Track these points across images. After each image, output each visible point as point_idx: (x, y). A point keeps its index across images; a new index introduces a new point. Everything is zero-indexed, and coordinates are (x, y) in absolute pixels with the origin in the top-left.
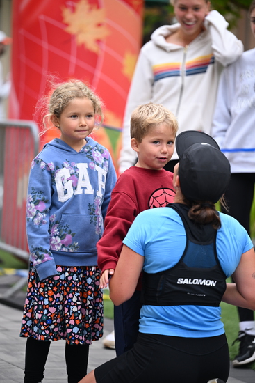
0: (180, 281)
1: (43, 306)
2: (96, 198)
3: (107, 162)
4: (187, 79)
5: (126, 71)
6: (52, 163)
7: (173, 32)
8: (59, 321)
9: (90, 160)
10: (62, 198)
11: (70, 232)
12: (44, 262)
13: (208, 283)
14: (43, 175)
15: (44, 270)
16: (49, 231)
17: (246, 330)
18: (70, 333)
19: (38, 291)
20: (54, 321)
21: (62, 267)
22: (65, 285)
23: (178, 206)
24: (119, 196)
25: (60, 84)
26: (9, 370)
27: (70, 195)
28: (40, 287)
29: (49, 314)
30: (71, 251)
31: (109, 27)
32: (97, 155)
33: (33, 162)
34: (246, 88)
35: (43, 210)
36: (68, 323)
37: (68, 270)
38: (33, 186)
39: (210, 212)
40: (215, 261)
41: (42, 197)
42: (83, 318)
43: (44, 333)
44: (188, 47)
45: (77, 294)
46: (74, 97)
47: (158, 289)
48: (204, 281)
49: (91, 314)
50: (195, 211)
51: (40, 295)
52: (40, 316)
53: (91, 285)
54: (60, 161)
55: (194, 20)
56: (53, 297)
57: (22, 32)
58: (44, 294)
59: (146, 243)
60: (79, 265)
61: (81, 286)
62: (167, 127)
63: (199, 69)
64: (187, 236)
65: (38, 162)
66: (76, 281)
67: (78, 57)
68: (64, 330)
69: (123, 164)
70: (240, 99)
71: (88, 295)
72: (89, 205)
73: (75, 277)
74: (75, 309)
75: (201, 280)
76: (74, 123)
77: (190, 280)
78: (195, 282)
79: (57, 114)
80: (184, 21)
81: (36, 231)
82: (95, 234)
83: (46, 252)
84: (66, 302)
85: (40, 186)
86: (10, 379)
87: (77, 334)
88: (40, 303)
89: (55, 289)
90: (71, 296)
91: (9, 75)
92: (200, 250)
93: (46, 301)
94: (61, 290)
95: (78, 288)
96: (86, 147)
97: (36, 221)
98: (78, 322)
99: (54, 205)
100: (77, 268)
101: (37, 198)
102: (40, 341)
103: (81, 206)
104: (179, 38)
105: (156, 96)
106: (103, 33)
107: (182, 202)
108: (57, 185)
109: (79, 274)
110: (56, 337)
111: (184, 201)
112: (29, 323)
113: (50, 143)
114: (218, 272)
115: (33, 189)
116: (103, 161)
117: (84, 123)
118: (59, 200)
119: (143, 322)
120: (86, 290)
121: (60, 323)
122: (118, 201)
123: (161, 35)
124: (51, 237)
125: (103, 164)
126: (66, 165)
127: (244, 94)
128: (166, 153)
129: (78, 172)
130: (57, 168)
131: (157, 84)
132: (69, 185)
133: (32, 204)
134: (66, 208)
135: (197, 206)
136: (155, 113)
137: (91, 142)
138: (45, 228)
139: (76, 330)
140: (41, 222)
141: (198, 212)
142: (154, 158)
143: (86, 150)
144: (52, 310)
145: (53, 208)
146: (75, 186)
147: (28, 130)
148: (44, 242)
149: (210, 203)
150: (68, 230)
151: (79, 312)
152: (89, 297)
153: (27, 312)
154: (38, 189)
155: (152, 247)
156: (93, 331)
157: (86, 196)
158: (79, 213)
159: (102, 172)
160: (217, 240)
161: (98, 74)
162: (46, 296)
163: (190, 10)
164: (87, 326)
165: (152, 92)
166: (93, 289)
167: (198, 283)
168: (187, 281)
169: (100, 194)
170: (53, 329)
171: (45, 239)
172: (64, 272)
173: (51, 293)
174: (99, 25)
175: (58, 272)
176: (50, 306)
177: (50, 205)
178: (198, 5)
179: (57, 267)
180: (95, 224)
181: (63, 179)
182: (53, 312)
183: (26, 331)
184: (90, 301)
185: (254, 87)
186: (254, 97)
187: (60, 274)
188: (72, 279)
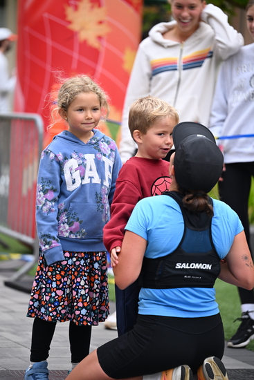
0: (178, 266)
1: (50, 289)
2: (103, 187)
3: (114, 153)
4: (184, 73)
5: (126, 66)
6: (60, 153)
7: (170, 29)
8: (66, 303)
9: (97, 151)
10: (70, 188)
11: (78, 220)
12: (51, 248)
13: (204, 266)
14: (52, 165)
15: (52, 256)
16: (58, 219)
17: (248, 312)
18: (79, 315)
19: (46, 275)
20: (62, 303)
21: (69, 252)
22: (73, 270)
24: (124, 185)
26: (15, 349)
27: (78, 185)
28: (48, 271)
29: (57, 297)
30: (79, 237)
31: (110, 24)
32: (104, 146)
33: (43, 153)
34: (242, 81)
35: (52, 198)
36: (77, 305)
37: (76, 255)
38: (43, 176)
39: (202, 201)
40: (210, 246)
41: (51, 186)
42: (91, 301)
43: (51, 314)
44: (184, 43)
45: (85, 278)
46: (80, 92)
47: (157, 274)
48: (201, 264)
49: (98, 297)
50: (188, 200)
51: (48, 278)
52: (48, 298)
53: (98, 269)
54: (68, 152)
55: (190, 18)
56: (60, 280)
57: (27, 29)
58: (52, 278)
59: (148, 229)
60: (86, 251)
61: (88, 271)
63: (195, 63)
64: (185, 223)
65: (47, 153)
66: (83, 266)
67: (80, 53)
68: (72, 312)
70: (236, 93)
71: (95, 279)
72: (97, 194)
73: (82, 262)
74: (83, 292)
76: (81, 116)
77: (188, 264)
78: (193, 266)
79: (65, 108)
80: (180, 19)
81: (44, 218)
82: (101, 221)
83: (54, 238)
84: (74, 285)
85: (48, 175)
86: (16, 357)
87: (86, 315)
88: (48, 285)
89: (63, 273)
90: (79, 280)
91: (15, 71)
92: (197, 236)
93: (54, 285)
94: (69, 275)
95: (85, 272)
96: (94, 138)
97: (45, 209)
98: (86, 304)
99: (63, 194)
100: (85, 253)
101: (46, 187)
102: (48, 322)
103: (88, 195)
104: (175, 34)
105: (153, 90)
106: (103, 30)
107: (176, 190)
108: (65, 175)
109: (87, 259)
110: (63, 319)
112: (36, 304)
113: (59, 135)
115: (42, 178)
116: (109, 152)
117: (90, 116)
118: (68, 189)
119: (142, 304)
120: (93, 275)
121: (68, 306)
122: (123, 189)
123: (158, 31)
124: (59, 224)
125: (110, 155)
126: (74, 156)
127: (241, 88)
129: (85, 162)
130: (66, 158)
131: (155, 78)
132: (77, 175)
133: (42, 193)
134: (74, 197)
135: (190, 195)
136: (159, 106)
137: (98, 134)
138: (54, 215)
139: (84, 312)
140: (50, 210)
141: (191, 201)
142: (158, 149)
143: (94, 141)
144: (60, 293)
145: (62, 197)
146: (82, 176)
148: (52, 230)
149: (203, 193)
150: (76, 217)
151: (87, 295)
152: (96, 281)
153: (34, 294)
154: (47, 179)
156: (100, 313)
157: (93, 185)
158: (86, 202)
159: (109, 163)
160: (212, 226)
161: (100, 69)
162: (54, 279)
163: (186, 9)
164: (94, 308)
165: (150, 85)
166: (100, 274)
168: (185, 266)
169: (107, 184)
170: (60, 311)
171: (53, 226)
172: (71, 257)
173: (58, 277)
174: (101, 23)
175: (65, 257)
176: (57, 289)
177: (58, 194)
178: (193, 4)
179: (64, 252)
180: (102, 212)
181: (71, 169)
182: (60, 295)
183: (34, 312)
184: (97, 285)
185: (250, 82)
186: (250, 90)
187: (67, 259)
188: (80, 264)
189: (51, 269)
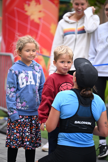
0: (76, 122)
1: (14, 133)
2: (36, 86)
3: (41, 71)
5: (52, 31)
6: (17, 71)
7: (72, 15)
8: (21, 139)
9: (33, 70)
10: (21, 86)
12: (13, 114)
13: (88, 123)
14: (13, 76)
16: (16, 100)
17: (103, 143)
18: (25, 145)
19: (12, 127)
20: (19, 139)
21: (22, 116)
22: (23, 124)
23: (75, 90)
25: (21, 37)
26: (1, 161)
27: (25, 85)
28: (12, 125)
29: (17, 137)
30: (25, 109)
31: (44, 12)
32: (36, 67)
33: (9, 70)
34: (103, 40)
35: (13, 91)
36: (25, 140)
37: (24, 117)
39: (90, 92)
40: (91, 114)
41: (13, 86)
42: (31, 138)
43: (14, 145)
44: (78, 21)
45: (28, 128)
46: (28, 42)
47: (66, 126)
48: (86, 122)
49: (34, 136)
50: (83, 92)
51: (12, 128)
52: (13, 137)
53: (34, 124)
54: (21, 70)
55: (82, 9)
56: (18, 129)
57: (7, 14)
58: (14, 128)
59: (61, 105)
60: (29, 115)
61: (30, 124)
62: (67, 56)
64: (79, 103)
65: (11, 70)
66: (28, 122)
68: (23, 144)
69: (51, 71)
70: (100, 45)
71: (33, 128)
72: (33, 89)
73: (27, 120)
74: (27, 134)
75: (84, 122)
76: (28, 54)
77: (80, 122)
78: (82, 122)
79: (20, 50)
80: (77, 10)
81: (10, 100)
82: (36, 102)
83: (15, 109)
84: (24, 131)
85: (12, 81)
87: (29, 145)
88: (12, 132)
89: (19, 125)
90: (25, 128)
92: (84, 109)
93: (15, 131)
94: (22, 126)
95: (28, 125)
96: (32, 64)
97: (10, 96)
98: (29, 140)
99: (18, 89)
100: (28, 116)
101: (11, 86)
102: (13, 148)
103: (29, 90)
105: (65, 42)
106: (42, 15)
107: (77, 88)
108: (19, 80)
109: (29, 119)
110: (20, 146)
111: (78, 88)
112: (9, 141)
113: (16, 62)
114: (92, 118)
115: (9, 82)
116: (39, 70)
117: (32, 54)
118: (20, 87)
119: (59, 140)
120: (32, 126)
123: (67, 16)
124: (17, 103)
125: (39, 72)
126: (23, 72)
127: (102, 42)
128: (67, 67)
129: (28, 75)
130: (19, 73)
131: (65, 37)
132: (24, 81)
133: (9, 89)
134: (23, 91)
135: (84, 90)
136: (62, 49)
137: (34, 62)
138: (14, 99)
139: (28, 143)
140: (13, 96)
141: (85, 92)
142: (61, 69)
143: (32, 65)
144: (18, 135)
145: (17, 91)
146: (27, 81)
147: (9, 57)
148: (14, 105)
149: (90, 88)
150: (24, 100)
151: (29, 135)
153: (8, 136)
154: (11, 82)
155: (64, 107)
157: (32, 85)
158: (29, 93)
159: (38, 75)
160: (92, 105)
161: (40, 33)
163: (80, 5)
164: (33, 141)
165: (63, 41)
166: (35, 126)
167: (83, 123)
168: (79, 122)
169: (38, 85)
170: (18, 143)
171: (14, 104)
172: (22, 118)
173: (17, 127)
174: (40, 12)
175: (20, 118)
176: (17, 133)
177: (16, 89)
178: (83, 3)
179: (19, 116)
180: (36, 97)
181: (22, 78)
182: (18, 136)
183: (8, 144)
184: (34, 131)
185: (106, 40)
186: (106, 44)
187: (21, 119)
188: (26, 121)
189: (13, 124)
